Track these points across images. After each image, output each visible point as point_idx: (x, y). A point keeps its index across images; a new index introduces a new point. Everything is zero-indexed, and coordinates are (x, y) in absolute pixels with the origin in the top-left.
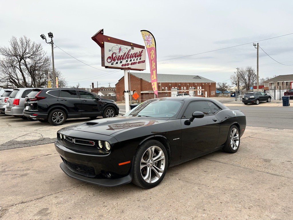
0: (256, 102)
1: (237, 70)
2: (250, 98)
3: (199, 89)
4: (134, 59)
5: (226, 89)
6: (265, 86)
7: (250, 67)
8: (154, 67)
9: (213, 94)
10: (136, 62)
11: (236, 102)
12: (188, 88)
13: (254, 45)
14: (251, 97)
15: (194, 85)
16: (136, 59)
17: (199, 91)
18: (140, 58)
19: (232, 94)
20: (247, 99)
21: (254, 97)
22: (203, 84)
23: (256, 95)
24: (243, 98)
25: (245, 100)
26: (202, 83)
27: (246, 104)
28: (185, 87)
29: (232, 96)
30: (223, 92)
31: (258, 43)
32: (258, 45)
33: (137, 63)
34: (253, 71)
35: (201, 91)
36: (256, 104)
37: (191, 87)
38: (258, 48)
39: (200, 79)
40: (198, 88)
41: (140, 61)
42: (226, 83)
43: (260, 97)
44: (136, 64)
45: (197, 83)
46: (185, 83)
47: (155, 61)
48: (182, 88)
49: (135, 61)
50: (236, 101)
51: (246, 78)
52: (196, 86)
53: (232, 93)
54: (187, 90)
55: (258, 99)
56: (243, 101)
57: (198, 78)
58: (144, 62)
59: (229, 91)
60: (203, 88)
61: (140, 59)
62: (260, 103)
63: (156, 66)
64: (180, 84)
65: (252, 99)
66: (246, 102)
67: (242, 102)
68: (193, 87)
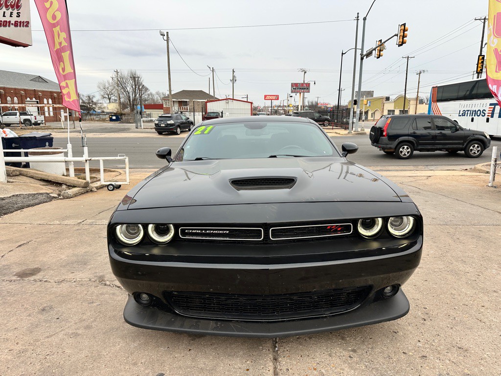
0: (177, 130)
1: (115, 73)
2: (168, 124)
3: (48, 103)
4: (4, 12)
5: (94, 106)
6: (164, 106)
7: (133, 71)
8: (64, 44)
9: (76, 115)
10: (10, 22)
11: (138, 130)
12: (22, 101)
13: (162, 35)
14: (169, 122)
15: (35, 95)
16: (8, 13)
17: (49, 108)
18: (18, 13)
19: (112, 116)
20: (164, 125)
21: (173, 122)
22: (55, 94)
23: (175, 119)
24: (156, 124)
25: (159, 126)
26: (51, 92)
27: (160, 133)
28: (15, 99)
29: (111, 120)
30: (89, 113)
31: (167, 33)
32: (167, 35)
33: (12, 24)
34: (139, 79)
35: (51, 109)
36: (176, 134)
37: (28, 99)
38: (168, 41)
39: (45, 84)
40: (45, 101)
41: (19, 19)
42: (94, 96)
43: (182, 123)
44: (9, 26)
45: (42, 92)
46: (15, 89)
47: (66, 29)
48: (9, 99)
49: (8, 19)
50: (137, 128)
51: (128, 89)
52: (39, 97)
53: (111, 114)
54: (20, 105)
55: (179, 126)
56: (156, 129)
57: (40, 80)
58: (27, 26)
59: (99, 111)
60: (55, 102)
61: (18, 16)
62: (181, 132)
63: (69, 41)
64: (2, 91)
65: (171, 125)
66: (160, 130)
67: (154, 130)
68: (34, 100)
